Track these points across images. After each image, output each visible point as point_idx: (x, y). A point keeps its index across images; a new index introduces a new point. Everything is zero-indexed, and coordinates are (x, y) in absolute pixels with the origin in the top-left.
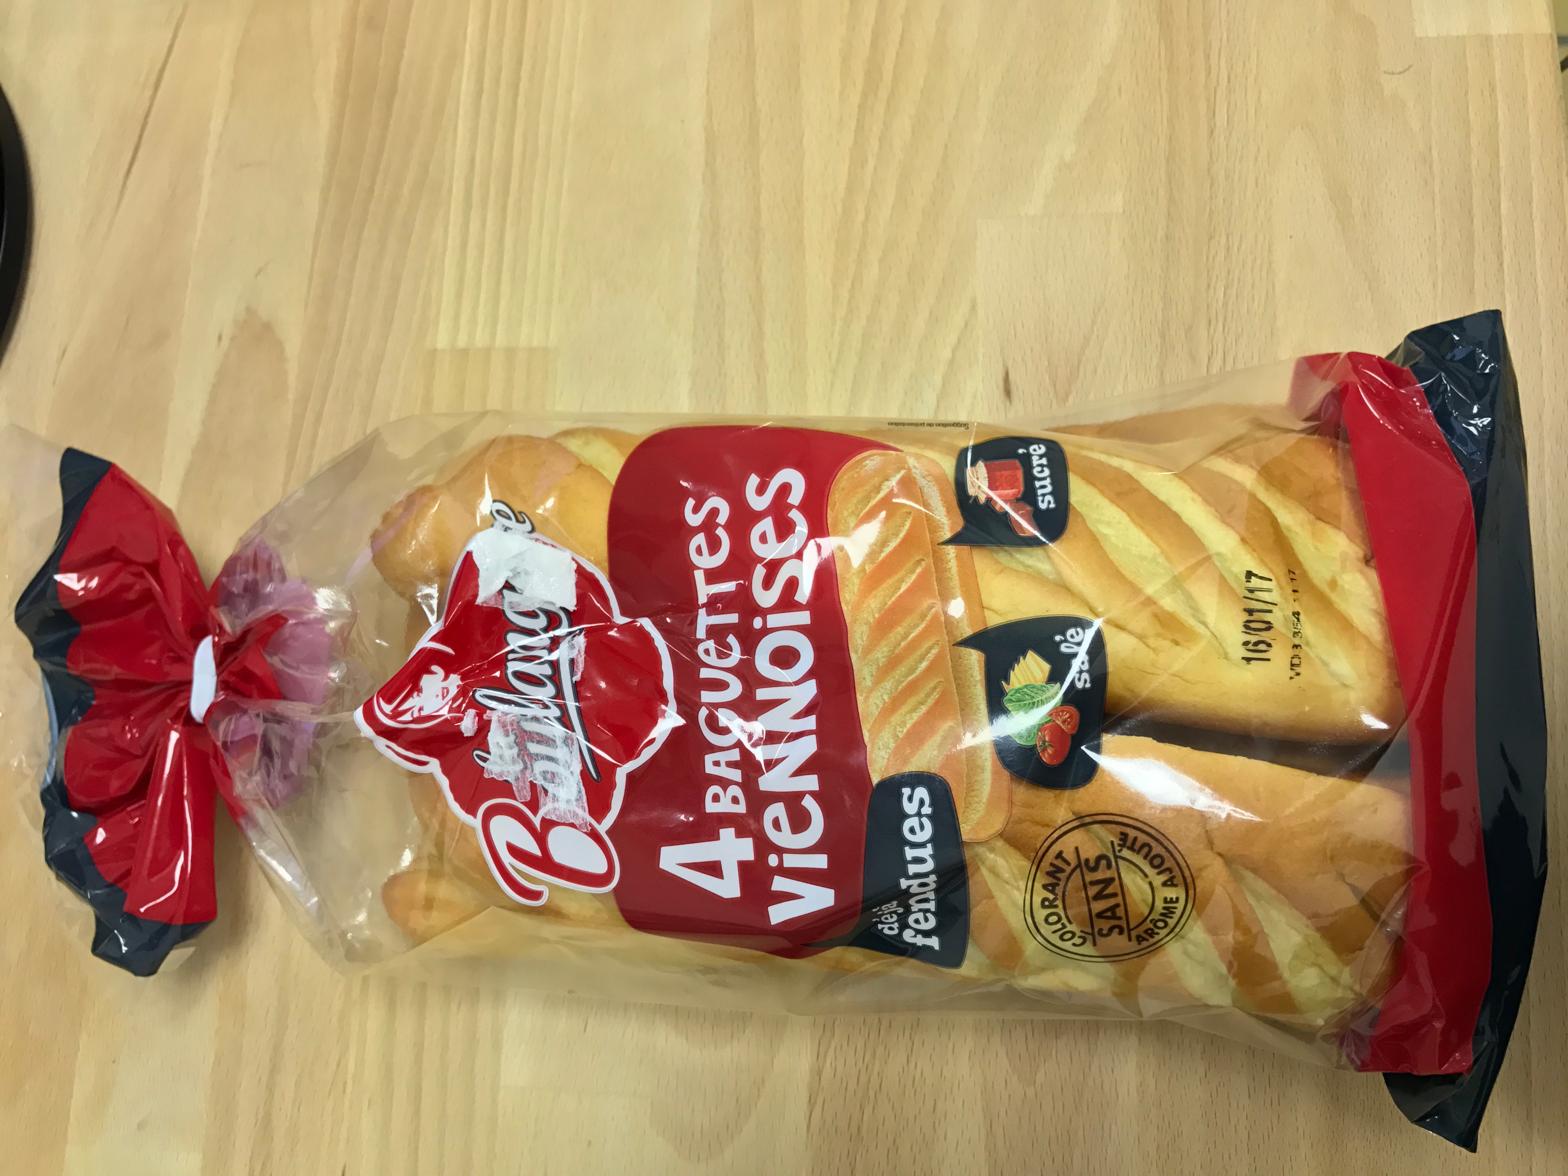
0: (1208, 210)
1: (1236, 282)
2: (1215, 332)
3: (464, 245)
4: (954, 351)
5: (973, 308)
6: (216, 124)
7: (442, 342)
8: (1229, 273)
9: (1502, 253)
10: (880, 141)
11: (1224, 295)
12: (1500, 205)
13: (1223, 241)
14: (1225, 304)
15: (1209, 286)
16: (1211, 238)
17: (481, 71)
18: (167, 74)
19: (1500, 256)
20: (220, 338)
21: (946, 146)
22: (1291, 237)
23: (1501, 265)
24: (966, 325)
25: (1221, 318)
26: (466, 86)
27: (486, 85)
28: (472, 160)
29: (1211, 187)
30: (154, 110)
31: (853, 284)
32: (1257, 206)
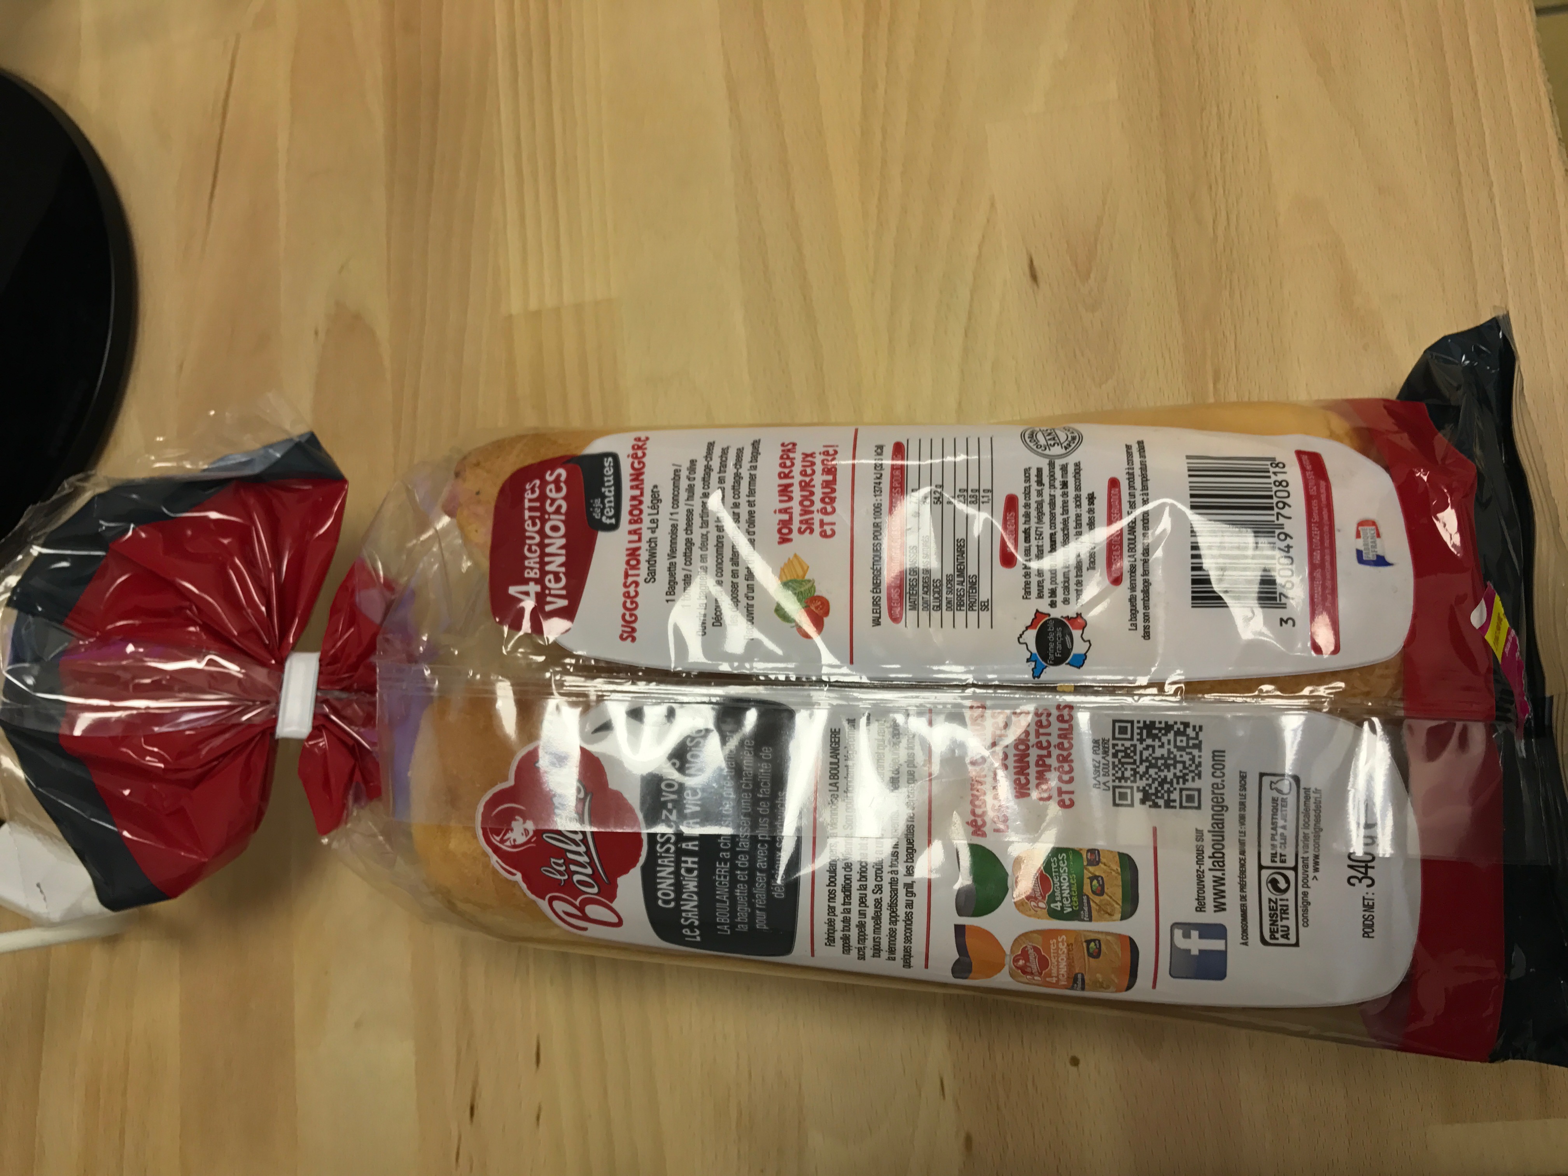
0: (1197, 83)
1: (1230, 147)
2: (1216, 195)
3: (522, 217)
4: (980, 247)
5: (993, 205)
6: (282, 141)
7: (515, 306)
8: (1223, 139)
9: (1475, 83)
10: (887, 65)
11: (1221, 160)
12: (1468, 39)
13: (1214, 110)
14: (1223, 168)
15: (1205, 154)
16: (1203, 110)
17: (513, 55)
18: (231, 101)
19: (1473, 85)
20: (316, 333)
21: (948, 61)
22: (1277, 97)
23: (1476, 94)
24: (988, 221)
25: (1220, 182)
26: (502, 71)
27: (520, 69)
28: (518, 138)
29: (1197, 62)
30: (225, 136)
31: (879, 200)
32: (1243, 74)
